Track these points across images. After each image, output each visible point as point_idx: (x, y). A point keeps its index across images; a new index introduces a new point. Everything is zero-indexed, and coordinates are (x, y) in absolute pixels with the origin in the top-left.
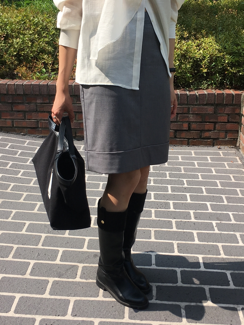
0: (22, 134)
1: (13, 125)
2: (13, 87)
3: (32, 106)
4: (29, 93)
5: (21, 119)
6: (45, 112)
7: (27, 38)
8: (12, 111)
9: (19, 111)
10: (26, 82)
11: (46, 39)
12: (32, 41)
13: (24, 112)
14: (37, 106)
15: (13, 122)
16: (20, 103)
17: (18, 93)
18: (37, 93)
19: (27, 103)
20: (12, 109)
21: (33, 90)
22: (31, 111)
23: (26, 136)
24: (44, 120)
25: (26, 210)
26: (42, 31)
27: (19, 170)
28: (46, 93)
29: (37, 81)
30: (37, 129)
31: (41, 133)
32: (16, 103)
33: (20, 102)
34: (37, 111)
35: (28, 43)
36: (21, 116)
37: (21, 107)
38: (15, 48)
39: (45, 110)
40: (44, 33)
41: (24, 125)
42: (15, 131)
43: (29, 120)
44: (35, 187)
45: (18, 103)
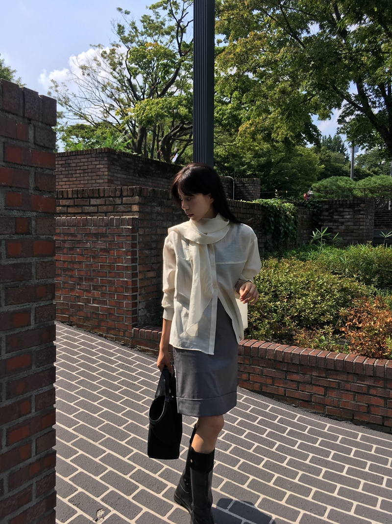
0: (294, 405)
1: (285, 394)
2: (290, 356)
3: (307, 378)
4: (305, 364)
5: (294, 389)
6: (320, 386)
7: (309, 300)
8: (286, 379)
9: (292, 381)
10: (303, 352)
11: (330, 303)
12: (315, 303)
13: (298, 382)
14: (312, 378)
15: (285, 390)
16: (295, 372)
17: (294, 362)
18: (314, 365)
19: (302, 374)
20: (286, 377)
21: (309, 361)
22: (304, 383)
23: (297, 409)
24: (319, 395)
26: (326, 293)
27: (286, 455)
28: (323, 366)
29: (314, 351)
30: (310, 403)
31: (314, 408)
32: (290, 372)
33: (295, 371)
34: (311, 383)
35: (310, 305)
36: (294, 385)
37: (295, 377)
38: (296, 308)
39: (320, 384)
40: (327, 295)
41: (297, 396)
42: (287, 401)
43: (303, 391)
44: (300, 485)
45: (293, 372)
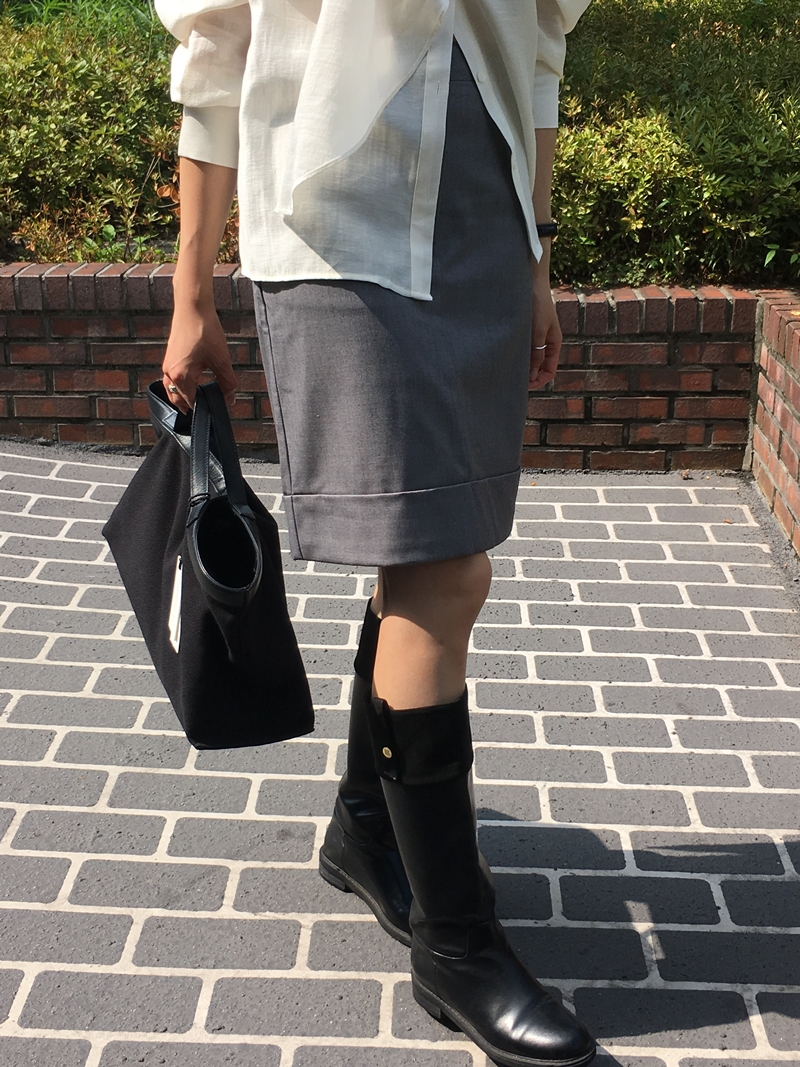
0: (42, 440)
1: (11, 412)
2: (10, 288)
3: (74, 348)
4: (62, 307)
5: (37, 393)
6: (114, 367)
7: (53, 126)
8: (7, 365)
9: (28, 367)
10: (50, 271)
11: (117, 129)
12: (71, 135)
13: (47, 368)
14: (88, 347)
15: (9, 401)
16: (34, 339)
17: (26, 306)
18: (89, 306)
19: (56, 339)
20: (6, 358)
21: (74, 293)
22: (67, 366)
23: (53, 449)
24: (113, 394)
25: (54, 690)
26: (103, 100)
27: (33, 558)
28: (117, 306)
29: (86, 267)
30: (91, 424)
31: (104, 437)
32: (17, 339)
33: (32, 335)
34: (87, 365)
35: (57, 142)
36: (36, 381)
37: (36, 353)
38: (12, 157)
39: (114, 362)
40: (108, 107)
41: (47, 410)
42: (17, 431)
43: (64, 393)
44: (86, 613)
45: (27, 339)
